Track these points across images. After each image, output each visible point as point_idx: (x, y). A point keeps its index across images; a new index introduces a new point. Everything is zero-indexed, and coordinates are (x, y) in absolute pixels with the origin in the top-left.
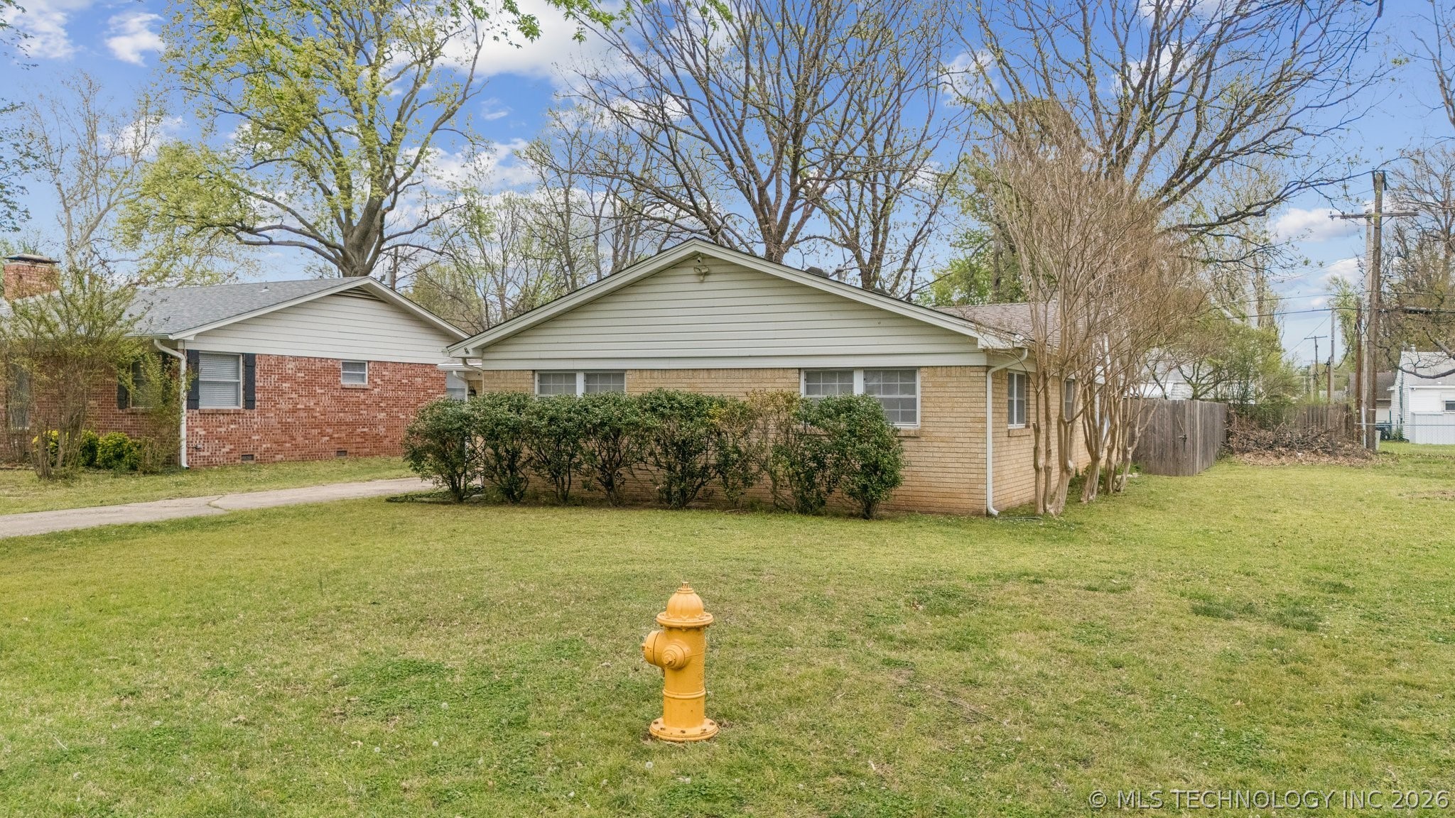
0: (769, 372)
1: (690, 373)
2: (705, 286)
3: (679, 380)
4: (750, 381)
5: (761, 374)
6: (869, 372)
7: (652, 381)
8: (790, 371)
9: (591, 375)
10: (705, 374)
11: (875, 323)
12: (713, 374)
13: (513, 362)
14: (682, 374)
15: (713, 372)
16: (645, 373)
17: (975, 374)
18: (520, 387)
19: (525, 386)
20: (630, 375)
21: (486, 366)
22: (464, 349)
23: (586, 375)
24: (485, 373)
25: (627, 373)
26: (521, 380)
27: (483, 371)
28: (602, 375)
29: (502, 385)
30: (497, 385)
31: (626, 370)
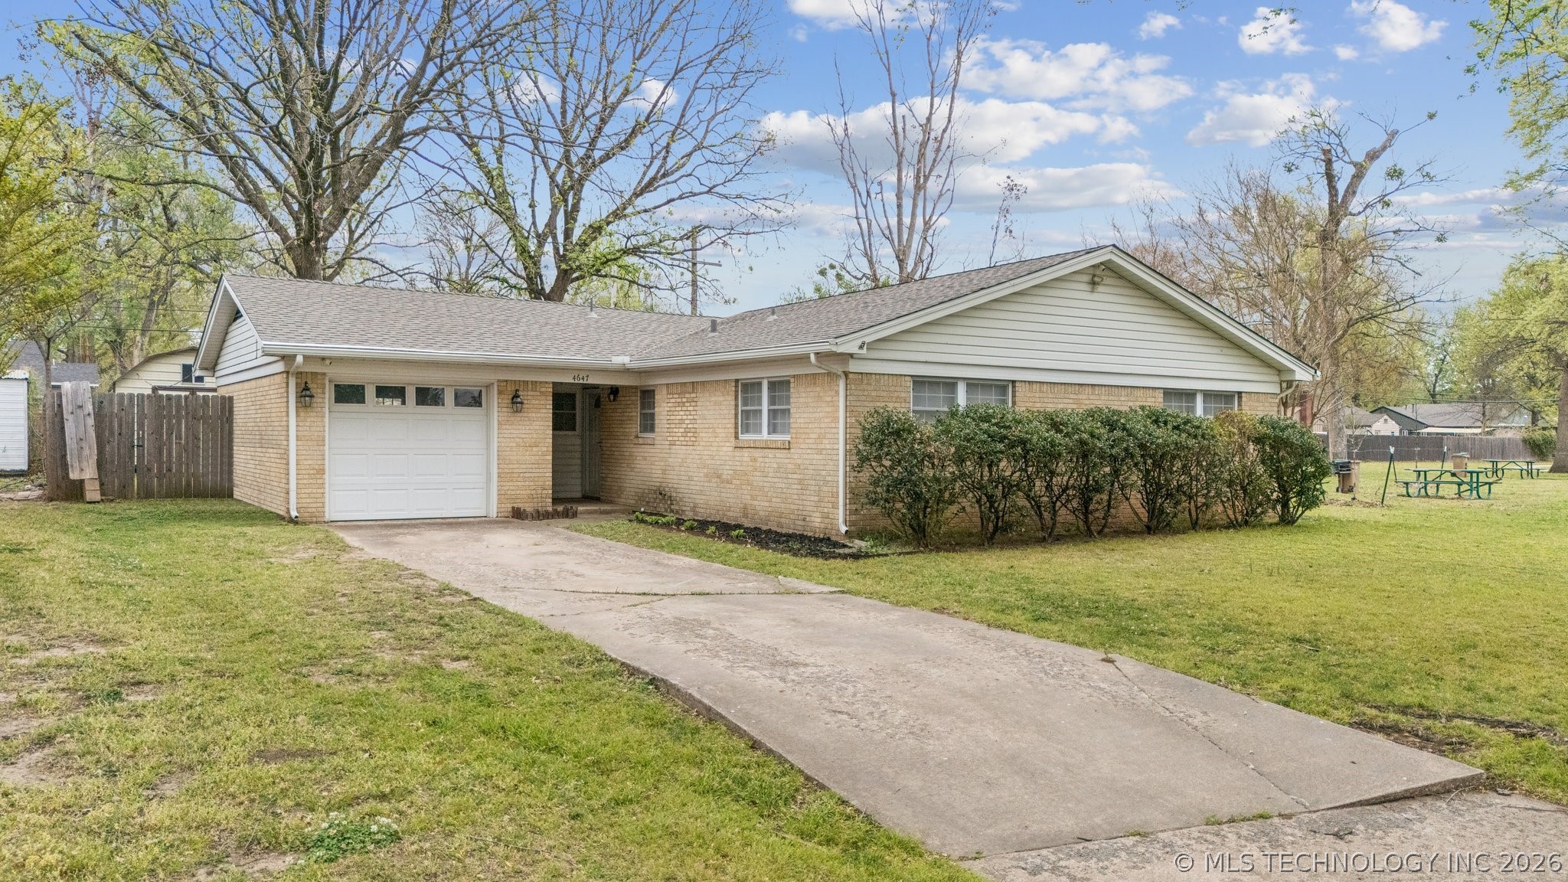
0: (1142, 391)
1: (1077, 388)
2: (1094, 297)
5: (1135, 392)
6: (1207, 396)
8: (1157, 391)
9: (971, 384)
11: (1218, 351)
14: (1069, 389)
15: (1097, 388)
17: (1273, 400)
18: (897, 397)
19: (903, 395)
20: (1019, 387)
21: (854, 367)
22: (859, 342)
23: (968, 385)
24: (851, 376)
25: (1017, 384)
26: (898, 389)
27: (846, 374)
28: (983, 386)
29: (874, 394)
30: (866, 393)
31: (1014, 382)
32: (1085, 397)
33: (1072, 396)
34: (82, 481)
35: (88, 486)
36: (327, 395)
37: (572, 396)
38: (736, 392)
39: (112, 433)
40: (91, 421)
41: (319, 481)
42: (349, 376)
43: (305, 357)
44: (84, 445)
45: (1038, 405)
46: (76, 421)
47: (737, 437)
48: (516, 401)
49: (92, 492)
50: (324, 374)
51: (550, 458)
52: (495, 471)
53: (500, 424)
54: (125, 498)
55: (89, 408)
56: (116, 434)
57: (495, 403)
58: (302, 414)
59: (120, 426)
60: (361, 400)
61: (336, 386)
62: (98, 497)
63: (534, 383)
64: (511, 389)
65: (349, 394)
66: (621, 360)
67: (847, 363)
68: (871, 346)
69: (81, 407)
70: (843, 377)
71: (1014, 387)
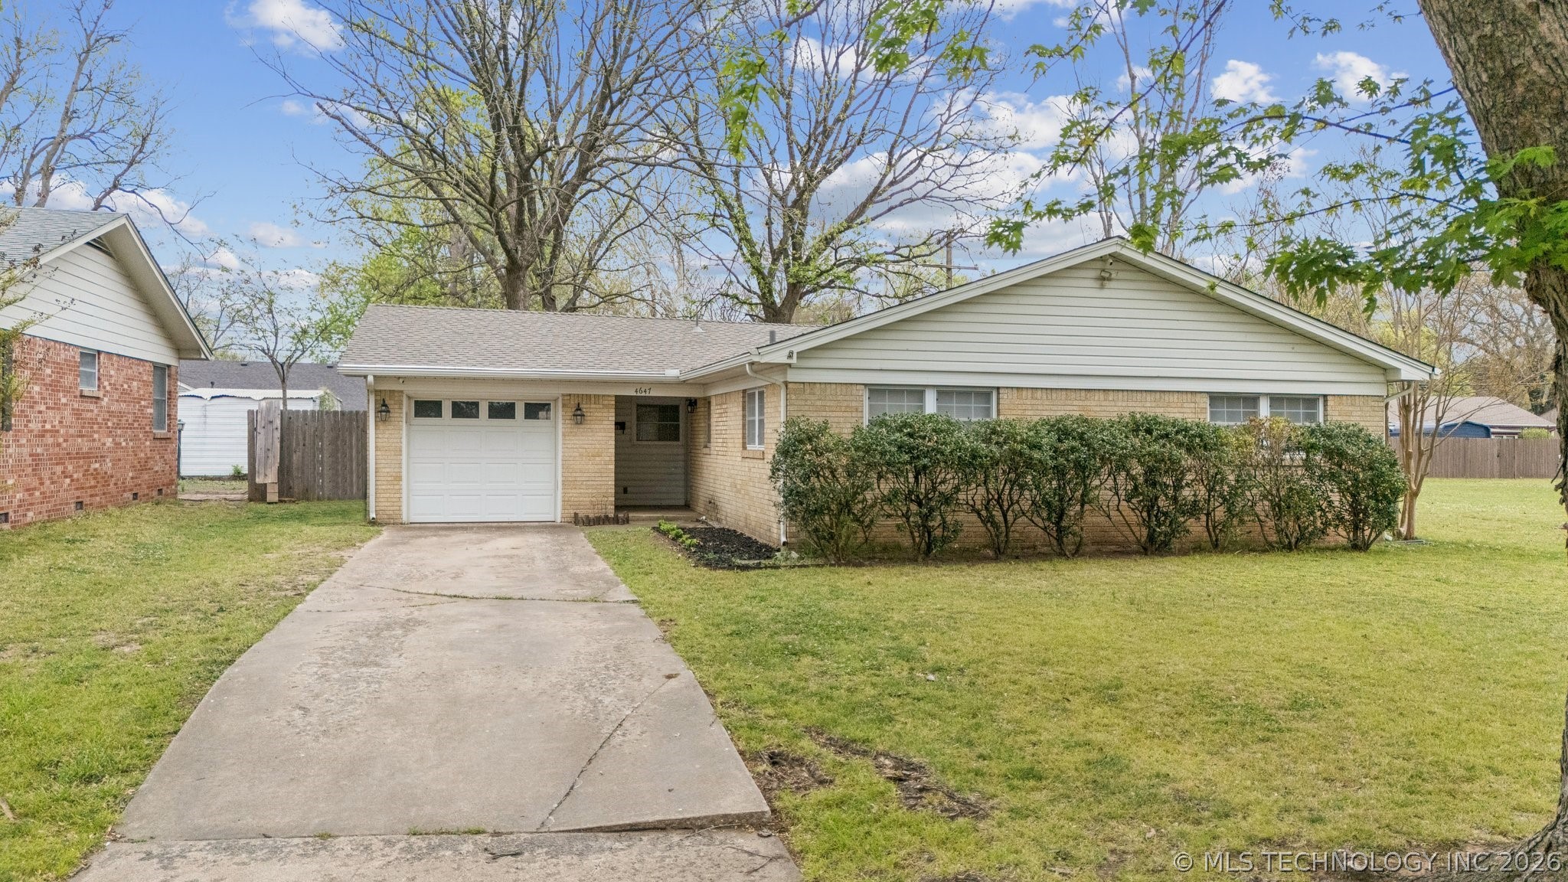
0: (1176, 395)
1: (1083, 394)
2: (1105, 293)
3: (1069, 402)
4: (1154, 404)
5: (1166, 397)
6: (1276, 400)
7: (1034, 402)
8: (1198, 395)
9: (943, 392)
10: (1102, 395)
11: (1288, 348)
12: (1111, 396)
13: (831, 373)
14: (1073, 395)
15: (1111, 394)
16: (1024, 393)
17: (1376, 404)
18: (847, 406)
19: (854, 404)
20: (1004, 394)
21: (792, 376)
22: (786, 352)
23: (939, 393)
24: (790, 386)
25: (1001, 391)
26: (847, 398)
27: (786, 383)
28: (959, 393)
29: (819, 403)
30: (809, 403)
31: (998, 388)
32: (1094, 403)
33: (1075, 403)
34: (265, 485)
35: (269, 490)
36: (404, 410)
37: (677, 407)
38: (744, 402)
39: (298, 445)
40: (278, 434)
41: (397, 487)
42: (427, 393)
43: (375, 377)
44: (270, 455)
45: (1030, 413)
46: (266, 434)
47: (744, 448)
48: (578, 415)
49: (272, 495)
50: (402, 392)
51: (613, 467)
52: (560, 479)
53: (564, 435)
54: (308, 500)
55: (278, 423)
56: (301, 444)
57: (560, 415)
58: (381, 427)
59: (304, 439)
60: (438, 414)
61: (416, 402)
62: (276, 499)
63: (597, 396)
64: (573, 402)
65: (427, 409)
66: (672, 373)
67: (785, 373)
68: (801, 355)
69: (271, 422)
70: (783, 387)
71: (998, 393)
